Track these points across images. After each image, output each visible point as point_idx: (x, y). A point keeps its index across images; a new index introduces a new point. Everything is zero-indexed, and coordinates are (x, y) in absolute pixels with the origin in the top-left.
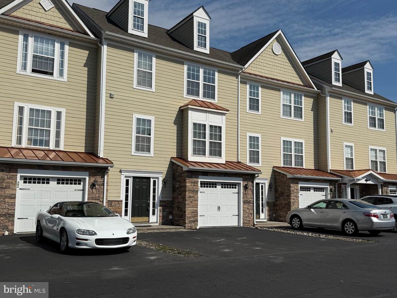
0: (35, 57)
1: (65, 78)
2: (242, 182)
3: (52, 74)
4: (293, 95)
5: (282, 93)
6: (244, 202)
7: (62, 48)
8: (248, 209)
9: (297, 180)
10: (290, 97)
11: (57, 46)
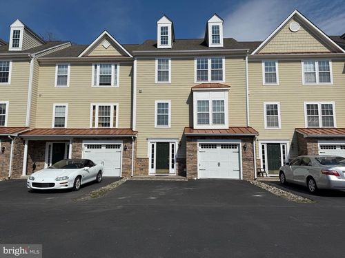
0: (101, 76)
1: (118, 85)
2: (241, 143)
3: (110, 84)
4: (317, 63)
5: (302, 63)
6: (244, 160)
7: (116, 68)
8: (248, 165)
9: (315, 140)
10: (314, 65)
11: (113, 67)
